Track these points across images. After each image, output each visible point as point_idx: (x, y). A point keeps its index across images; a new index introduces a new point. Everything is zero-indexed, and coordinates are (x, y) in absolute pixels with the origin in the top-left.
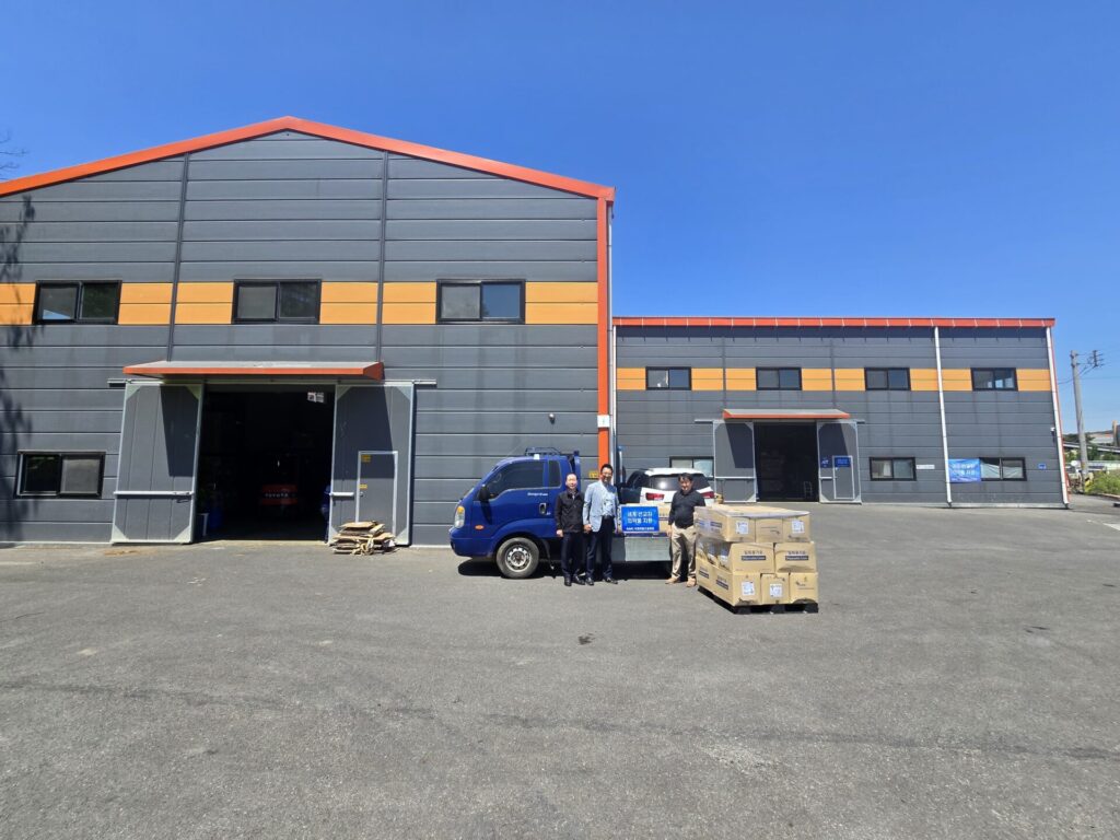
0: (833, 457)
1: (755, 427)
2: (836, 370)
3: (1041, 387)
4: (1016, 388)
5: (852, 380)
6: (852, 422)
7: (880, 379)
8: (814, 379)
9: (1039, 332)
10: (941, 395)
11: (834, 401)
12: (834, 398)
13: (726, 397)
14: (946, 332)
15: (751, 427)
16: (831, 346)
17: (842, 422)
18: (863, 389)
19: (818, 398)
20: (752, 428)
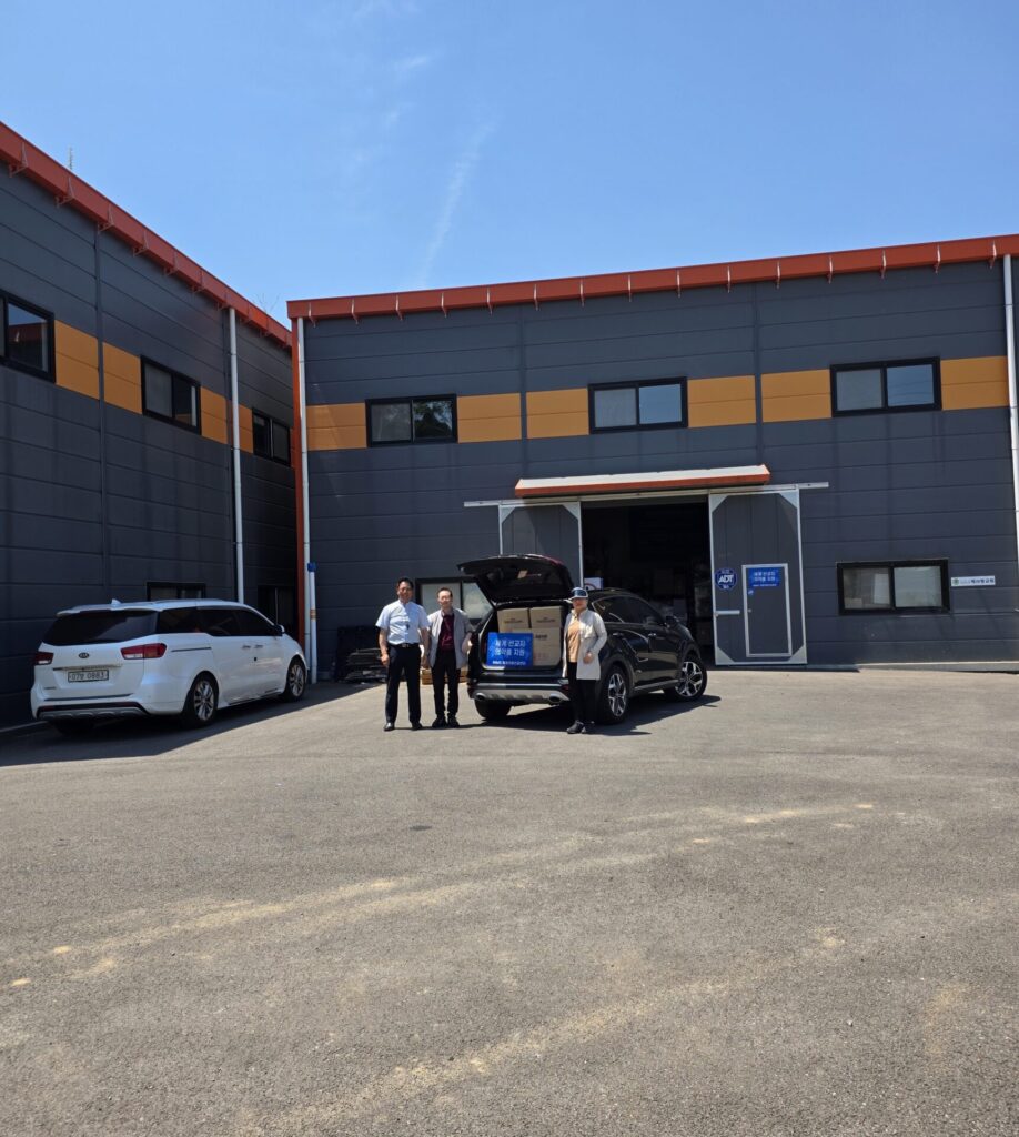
0: (744, 567)
1: (584, 512)
2: (765, 378)
6: (791, 492)
8: (715, 401)
11: (759, 445)
12: (757, 437)
13: (528, 452)
15: (576, 511)
18: (827, 414)
19: (722, 441)
20: (577, 514)
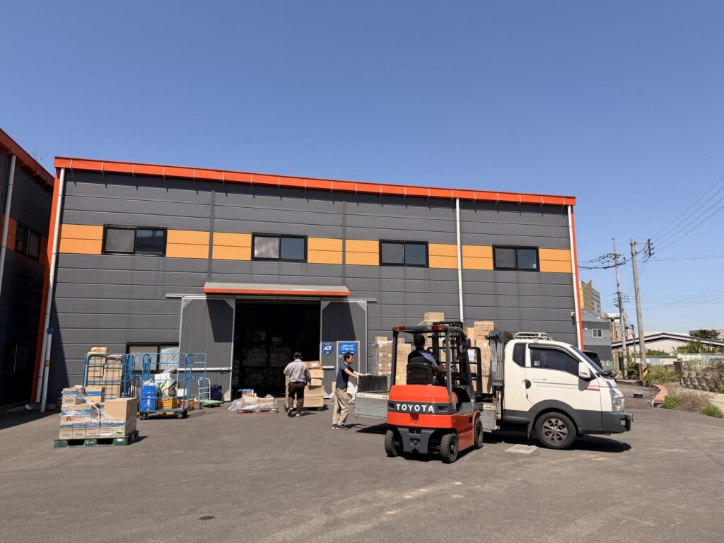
0: (337, 342)
1: (237, 305)
3: (561, 268)
4: (538, 269)
5: (365, 253)
6: (362, 302)
7: (396, 253)
8: (322, 251)
9: (561, 209)
10: (460, 272)
11: (344, 276)
12: (343, 272)
13: (211, 267)
14: (467, 203)
15: (232, 304)
16: (344, 213)
17: (350, 300)
18: (377, 263)
19: (325, 273)
20: (234, 307)
